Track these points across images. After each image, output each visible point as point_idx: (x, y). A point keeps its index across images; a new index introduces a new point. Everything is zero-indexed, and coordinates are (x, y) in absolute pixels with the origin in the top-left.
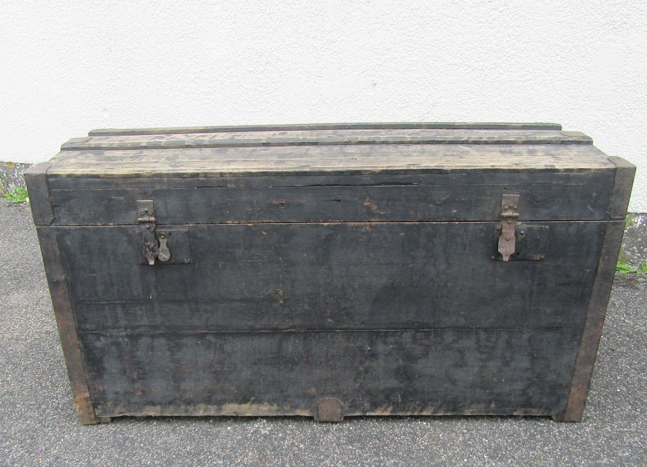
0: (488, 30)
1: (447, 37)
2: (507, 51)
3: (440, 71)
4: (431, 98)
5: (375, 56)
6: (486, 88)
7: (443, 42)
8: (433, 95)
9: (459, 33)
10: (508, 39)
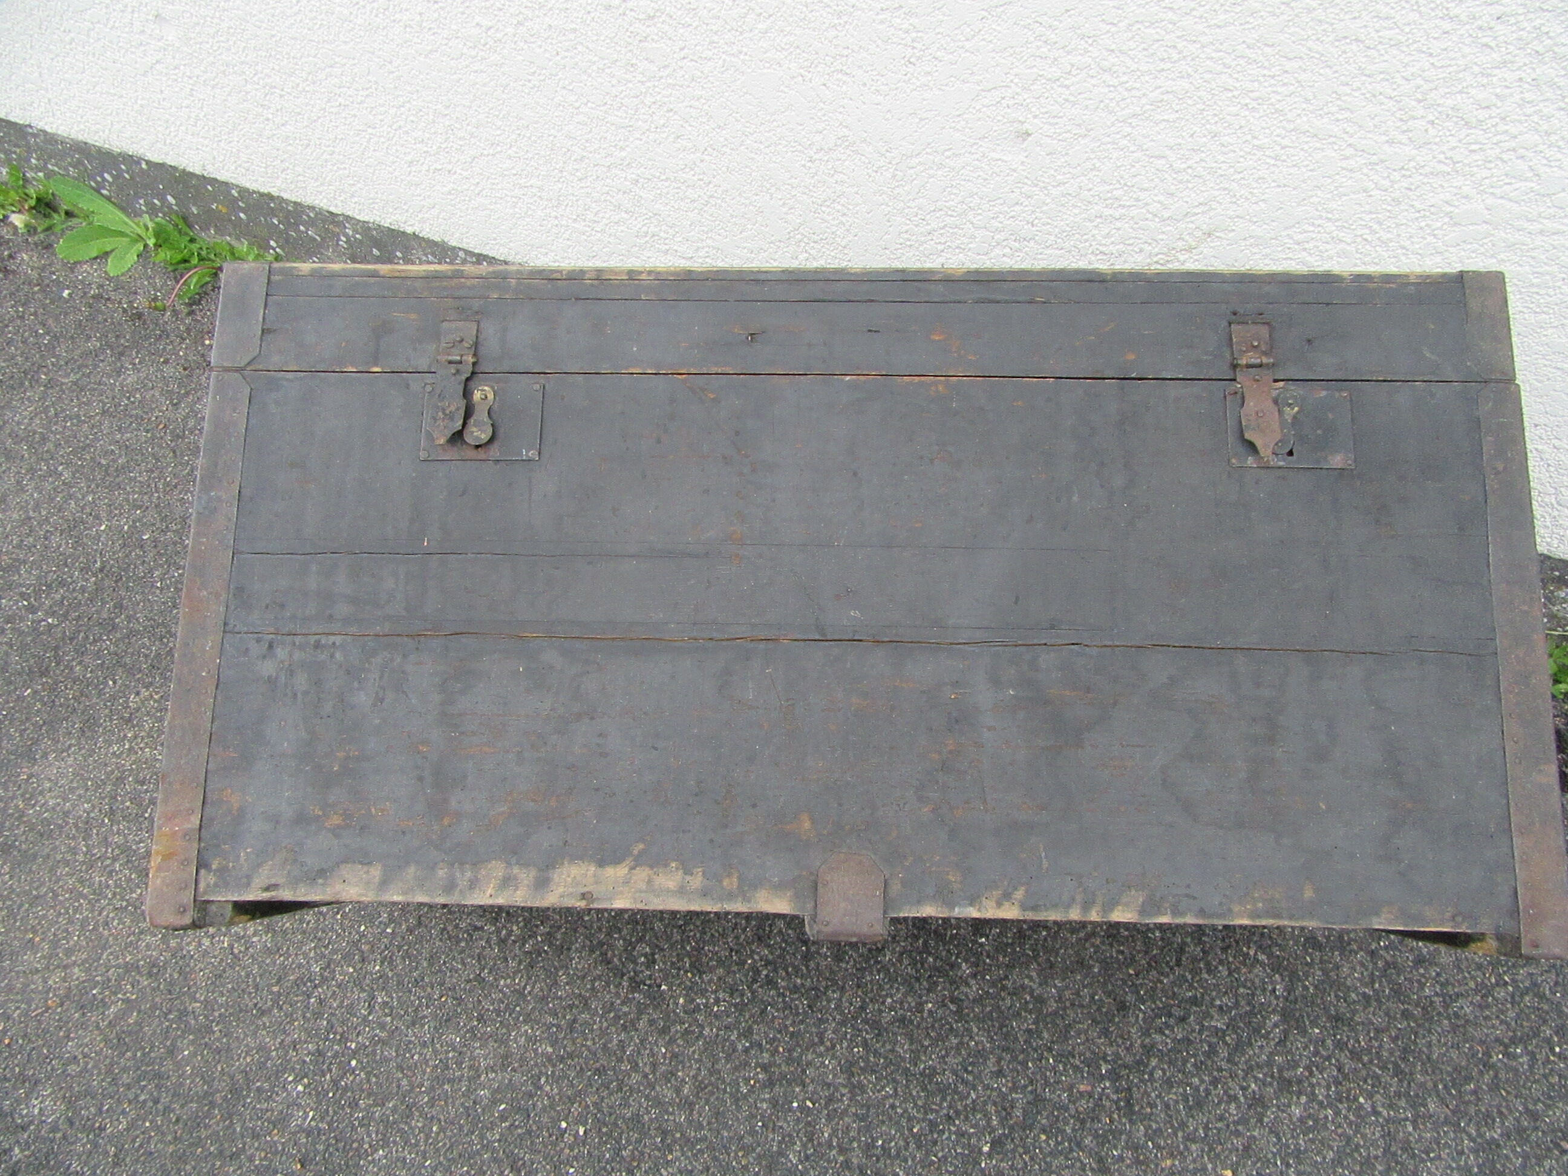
0: (1466, 50)
1: (1310, 44)
2: (1514, 130)
3: (1256, 142)
4: (1203, 213)
5: (1038, 48)
6: (1398, 225)
7: (1291, 56)
8: (1214, 205)
9: (1357, 40)
10: (1528, 96)
